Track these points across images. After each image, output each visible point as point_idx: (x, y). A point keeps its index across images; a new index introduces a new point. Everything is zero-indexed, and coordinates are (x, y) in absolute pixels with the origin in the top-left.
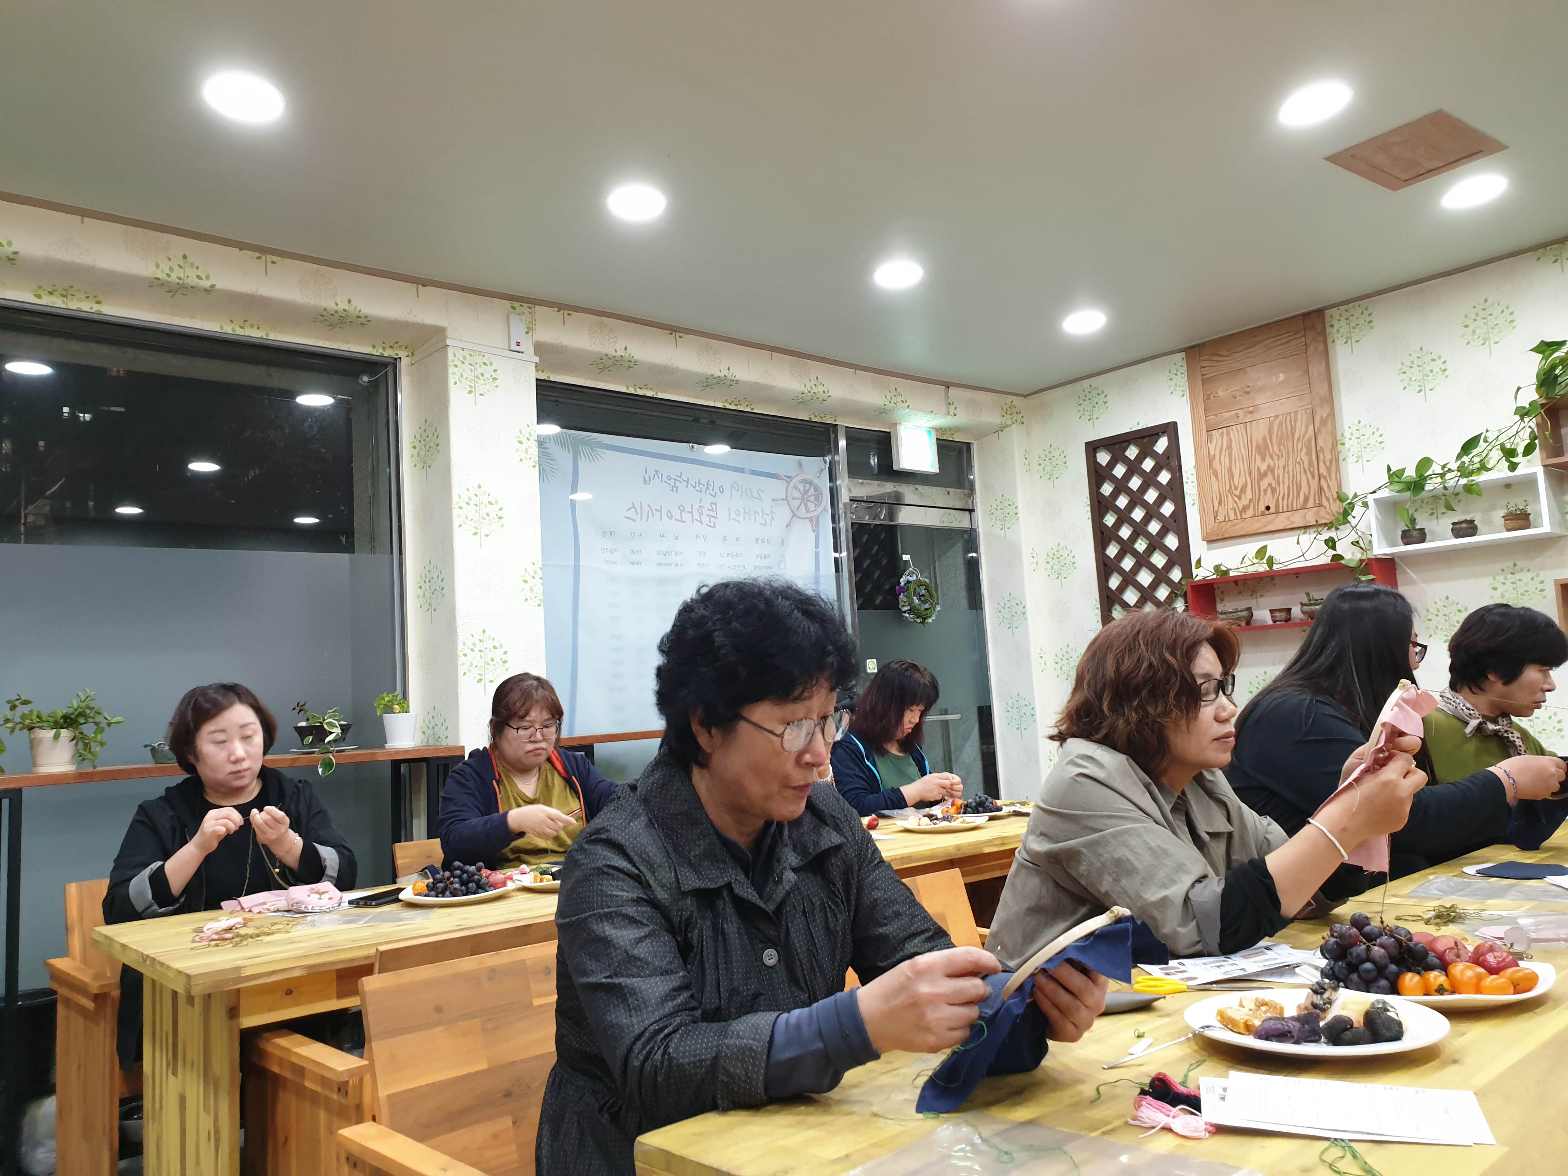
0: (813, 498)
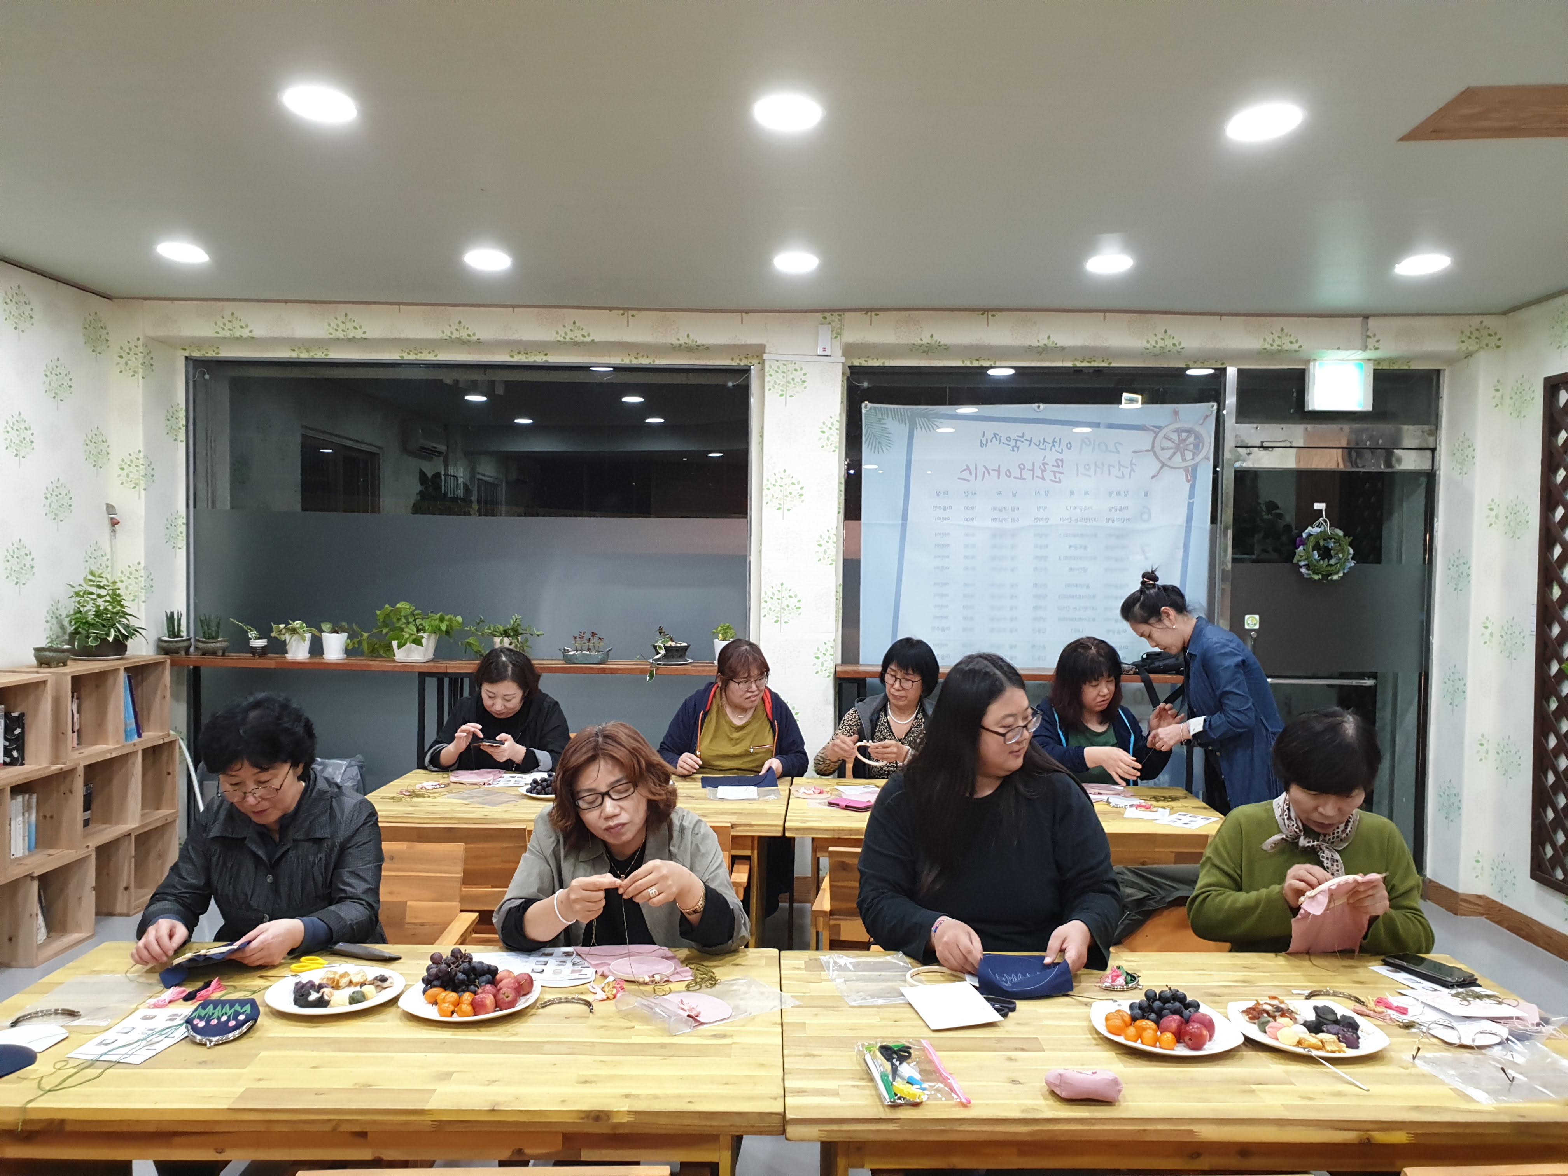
0: (1191, 447)
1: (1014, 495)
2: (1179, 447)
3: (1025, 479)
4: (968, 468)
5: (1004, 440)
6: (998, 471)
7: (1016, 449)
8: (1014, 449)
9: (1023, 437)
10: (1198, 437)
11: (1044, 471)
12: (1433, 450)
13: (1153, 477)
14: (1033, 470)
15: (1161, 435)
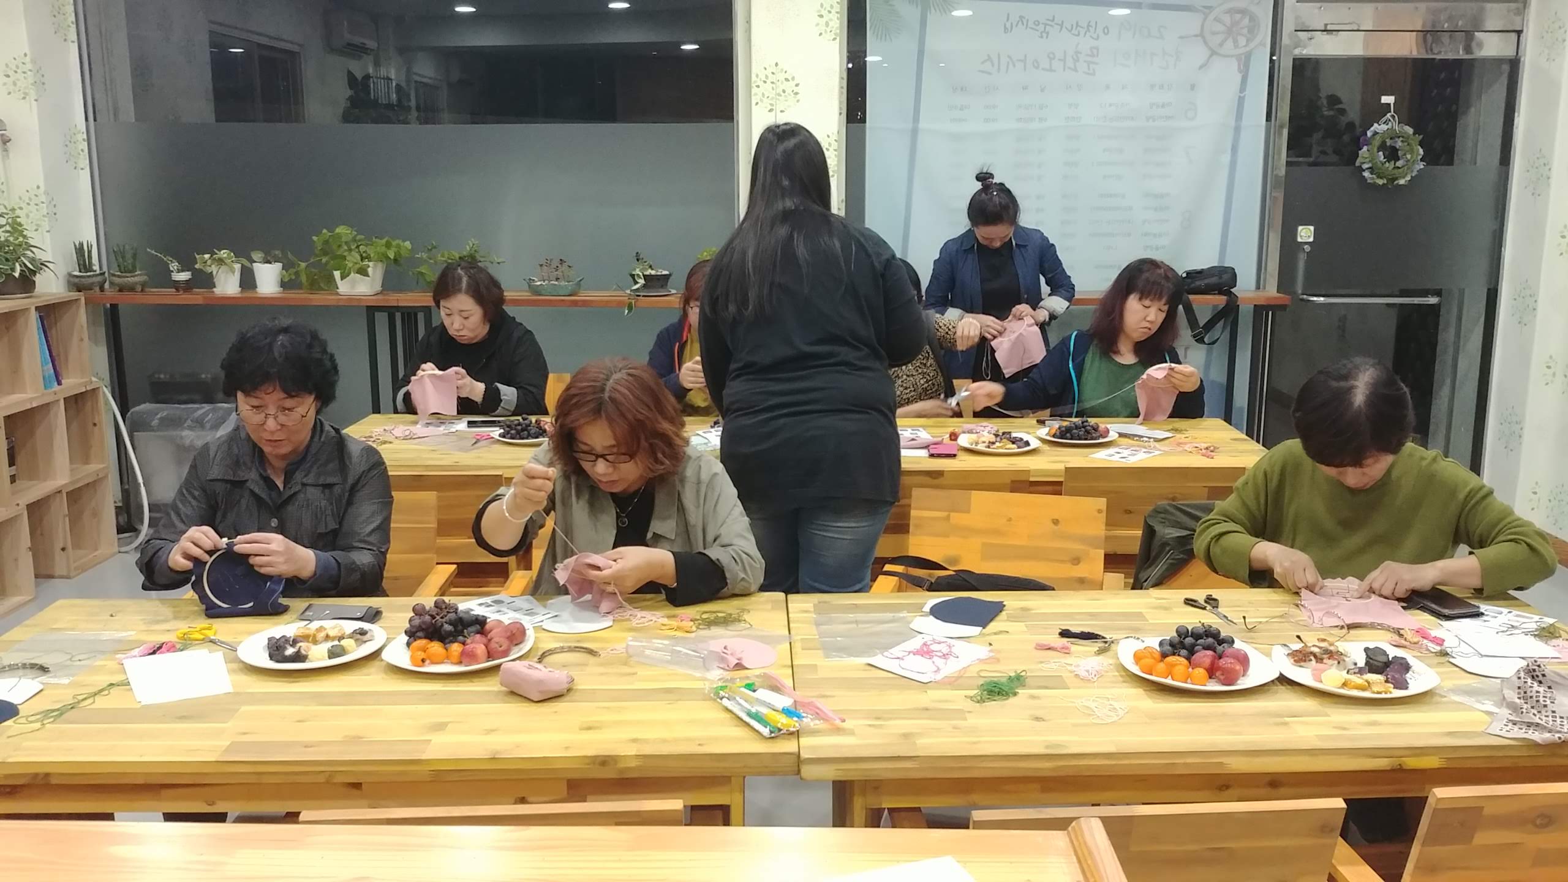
0: (1245, 31)
1: (1042, 90)
2: (1231, 31)
3: (1055, 71)
4: (989, 58)
5: (1031, 24)
6: (1024, 61)
7: (1045, 35)
8: (1044, 34)
9: (1053, 20)
10: (1253, 18)
11: (1076, 60)
12: (1519, 33)
13: (1201, 67)
14: (1064, 60)
15: (1211, 17)
